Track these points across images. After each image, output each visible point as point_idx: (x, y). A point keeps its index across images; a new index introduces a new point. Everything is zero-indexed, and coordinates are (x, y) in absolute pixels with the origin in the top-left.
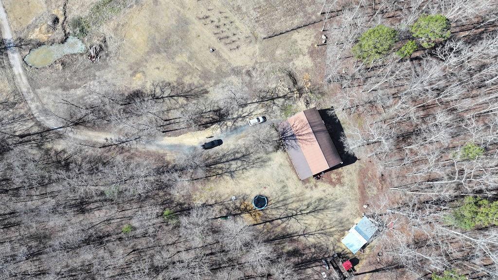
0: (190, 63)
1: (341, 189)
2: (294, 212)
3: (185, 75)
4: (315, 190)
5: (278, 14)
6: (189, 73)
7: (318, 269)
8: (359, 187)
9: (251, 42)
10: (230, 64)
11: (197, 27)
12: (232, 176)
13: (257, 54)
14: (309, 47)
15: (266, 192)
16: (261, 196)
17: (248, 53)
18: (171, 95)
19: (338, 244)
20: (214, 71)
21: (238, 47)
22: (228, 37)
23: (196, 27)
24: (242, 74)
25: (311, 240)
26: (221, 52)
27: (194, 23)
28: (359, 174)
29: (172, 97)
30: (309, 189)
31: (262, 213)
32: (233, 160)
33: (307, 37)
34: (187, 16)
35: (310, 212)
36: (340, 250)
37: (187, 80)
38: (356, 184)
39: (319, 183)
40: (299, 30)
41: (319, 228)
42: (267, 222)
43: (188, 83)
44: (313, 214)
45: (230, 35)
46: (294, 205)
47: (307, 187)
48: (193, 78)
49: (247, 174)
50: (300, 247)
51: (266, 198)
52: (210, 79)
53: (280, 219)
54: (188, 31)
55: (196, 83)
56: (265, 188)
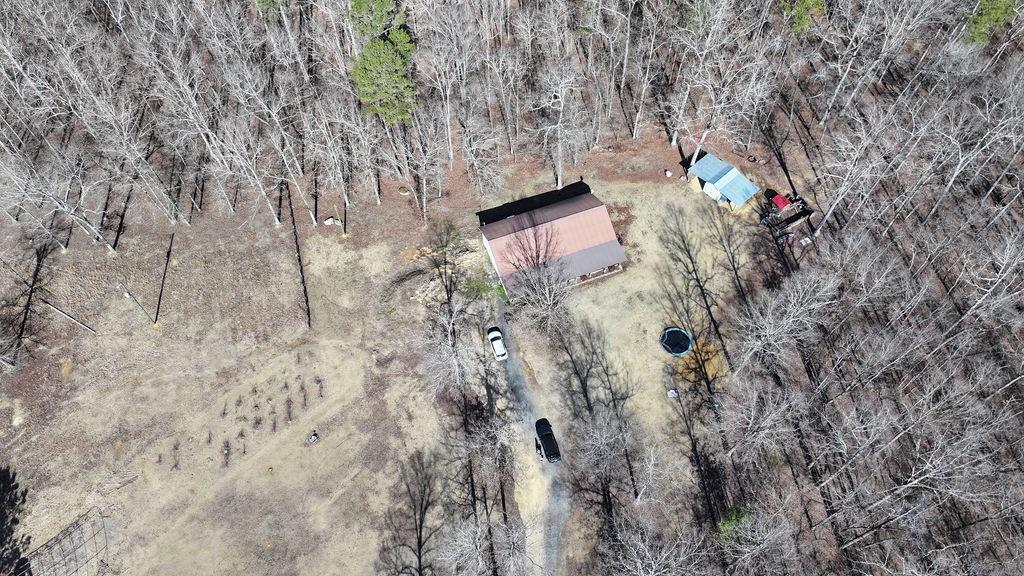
0: (337, 493)
1: (638, 207)
2: (692, 283)
3: (365, 510)
4: (643, 247)
5: (259, 296)
6: (363, 497)
7: (797, 252)
8: (633, 181)
9: (311, 354)
10: (357, 402)
11: (246, 473)
12: (624, 398)
13: (342, 343)
14: (345, 248)
15: (655, 331)
16: (663, 339)
17: (337, 362)
18: (414, 544)
19: (745, 217)
20: (366, 438)
21: (319, 381)
22: (289, 402)
23: (247, 475)
24: (383, 376)
25: (743, 258)
26: (322, 419)
27: (234, 480)
28: (610, 181)
29: (420, 544)
30: (642, 257)
31: (702, 340)
32: (586, 396)
33: (323, 249)
34: (210, 496)
35: (691, 258)
36: (756, 216)
37: (380, 503)
38: (628, 185)
39: (630, 239)
40: (304, 262)
41: (718, 245)
42: (717, 332)
43: (387, 502)
44: (693, 253)
45: (284, 397)
46: (679, 282)
47: (639, 260)
48: (378, 487)
49: (618, 366)
50: (760, 277)
51: (666, 329)
52: (387, 449)
53: (708, 308)
54: (250, 496)
55: (390, 482)
56: (645, 332)
